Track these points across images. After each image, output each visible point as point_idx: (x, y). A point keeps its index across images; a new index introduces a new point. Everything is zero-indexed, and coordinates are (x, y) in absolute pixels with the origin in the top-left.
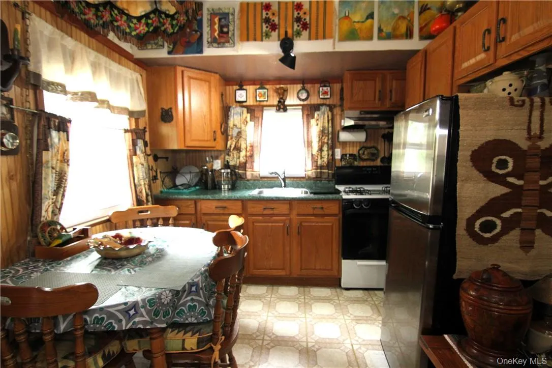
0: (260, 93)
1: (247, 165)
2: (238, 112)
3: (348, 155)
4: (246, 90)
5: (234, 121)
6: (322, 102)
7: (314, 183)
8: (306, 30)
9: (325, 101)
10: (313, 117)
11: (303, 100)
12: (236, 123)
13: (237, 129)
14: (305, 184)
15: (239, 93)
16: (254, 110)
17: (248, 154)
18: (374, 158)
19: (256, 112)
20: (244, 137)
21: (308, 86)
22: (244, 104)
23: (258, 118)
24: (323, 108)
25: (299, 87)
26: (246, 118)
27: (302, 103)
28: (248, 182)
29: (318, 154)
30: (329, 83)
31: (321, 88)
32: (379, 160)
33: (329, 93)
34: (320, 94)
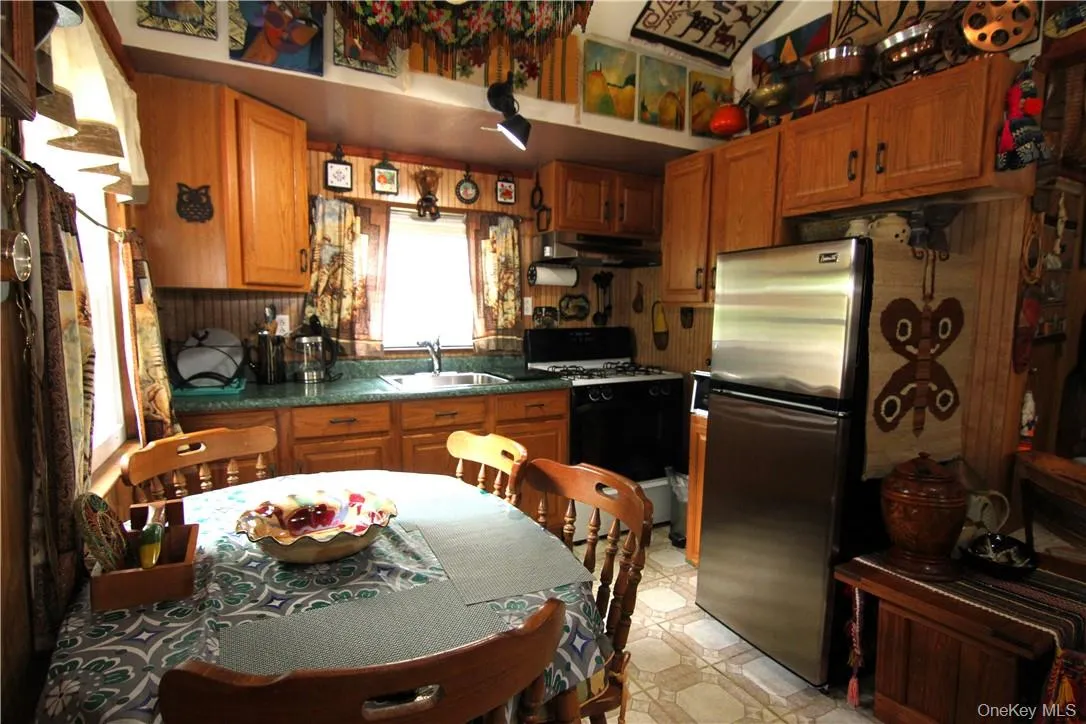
0: (381, 176)
1: (357, 326)
2: (334, 210)
3: (544, 310)
4: (351, 165)
5: (323, 230)
6: (500, 210)
7: (489, 360)
8: (534, 78)
9: (505, 209)
10: (486, 237)
11: (468, 202)
12: (329, 234)
13: (330, 248)
14: (474, 364)
15: (333, 169)
16: (370, 210)
17: (358, 303)
18: (582, 315)
19: (373, 215)
20: (348, 265)
21: (476, 176)
22: (346, 194)
23: (378, 227)
24: (505, 222)
25: (460, 175)
26: (352, 225)
27: (464, 206)
28: (357, 364)
29: (498, 306)
30: (513, 177)
31: (499, 184)
32: (589, 319)
33: (513, 195)
34: (499, 194)
